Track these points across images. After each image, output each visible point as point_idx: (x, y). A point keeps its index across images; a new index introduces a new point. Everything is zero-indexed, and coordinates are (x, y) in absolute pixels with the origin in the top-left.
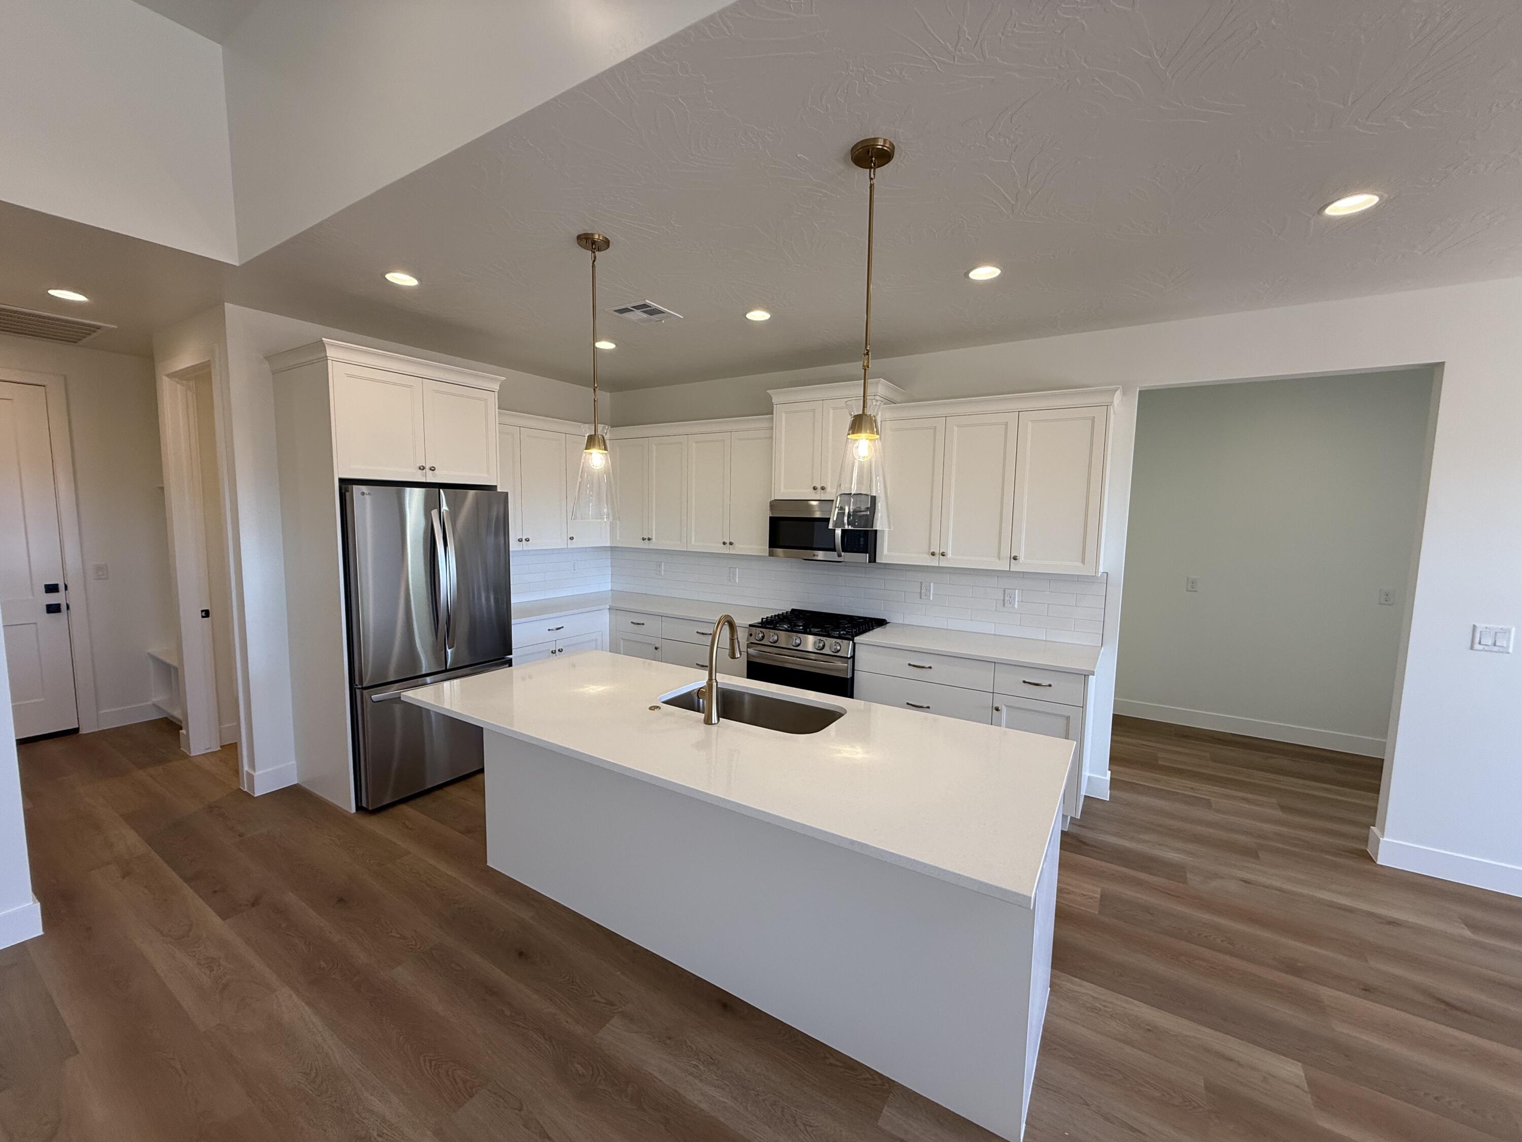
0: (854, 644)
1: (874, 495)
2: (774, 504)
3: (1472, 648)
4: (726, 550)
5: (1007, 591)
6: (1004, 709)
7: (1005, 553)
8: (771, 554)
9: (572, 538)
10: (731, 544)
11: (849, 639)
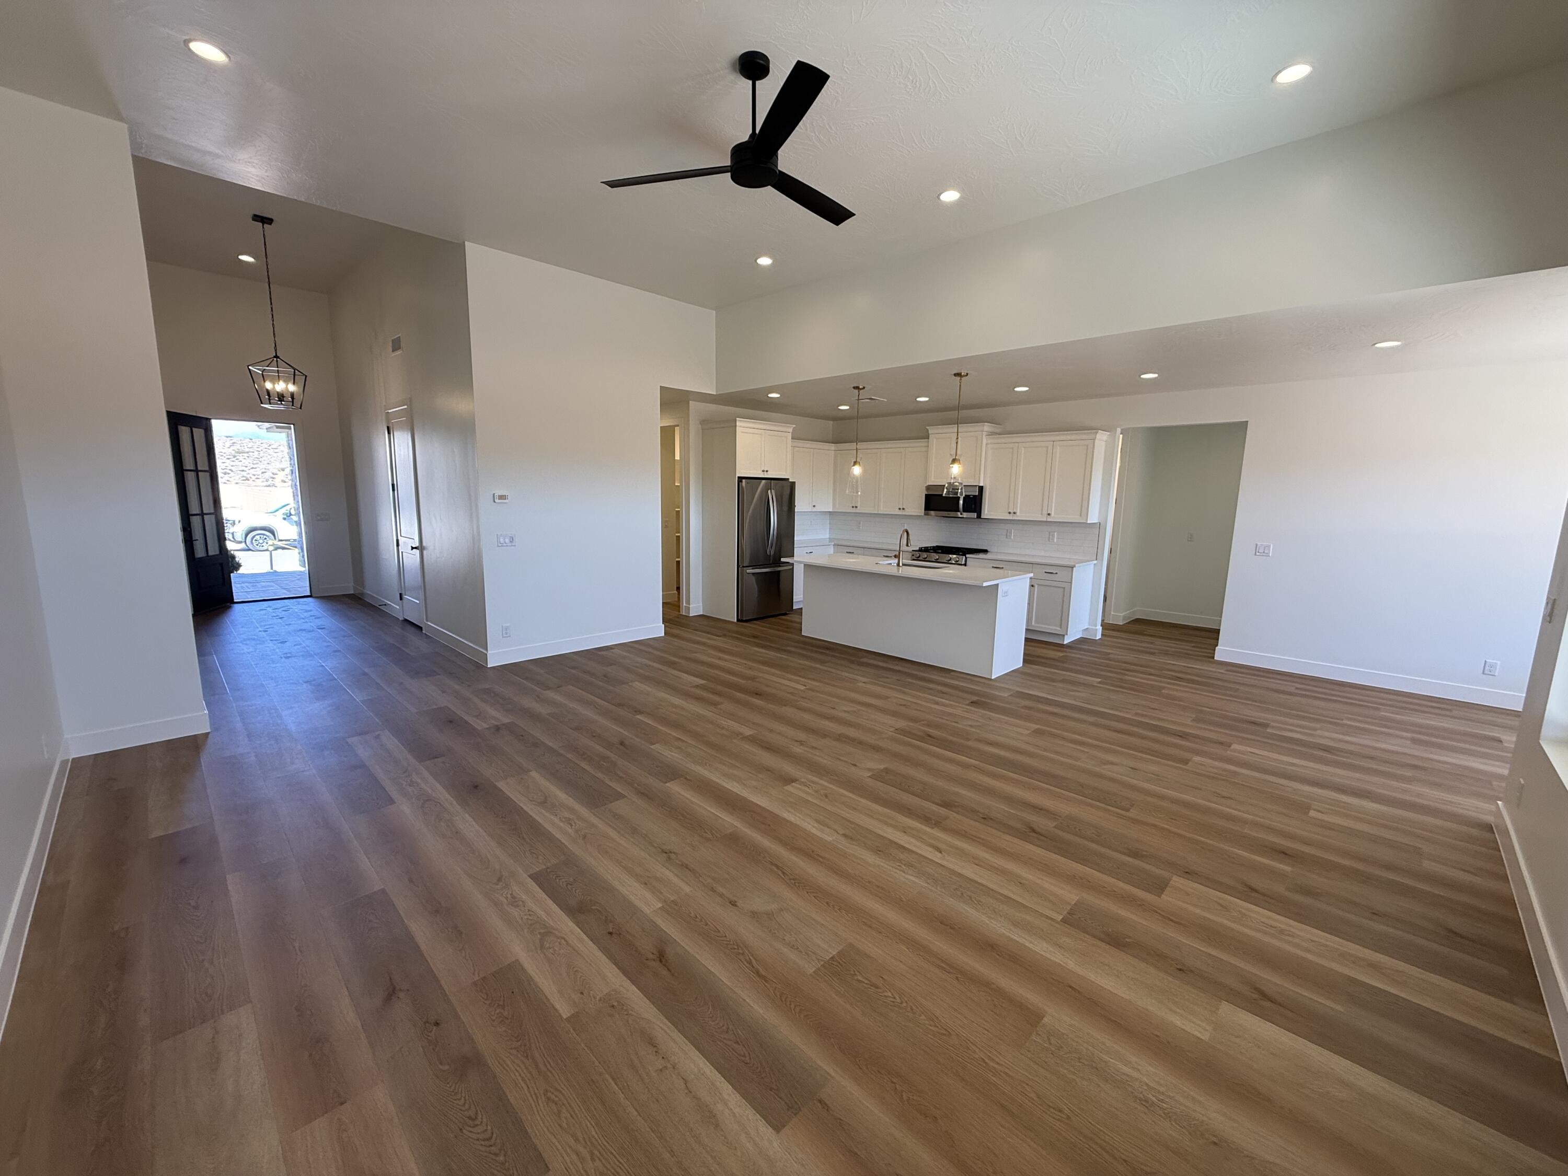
0: (966, 558)
1: (981, 485)
2: (928, 488)
3: (1255, 554)
4: (900, 513)
5: (1051, 533)
6: (1036, 586)
7: (1045, 512)
8: (926, 514)
9: (814, 506)
10: (903, 509)
11: (962, 555)
